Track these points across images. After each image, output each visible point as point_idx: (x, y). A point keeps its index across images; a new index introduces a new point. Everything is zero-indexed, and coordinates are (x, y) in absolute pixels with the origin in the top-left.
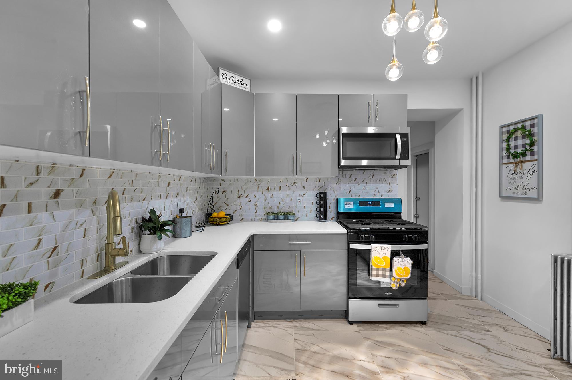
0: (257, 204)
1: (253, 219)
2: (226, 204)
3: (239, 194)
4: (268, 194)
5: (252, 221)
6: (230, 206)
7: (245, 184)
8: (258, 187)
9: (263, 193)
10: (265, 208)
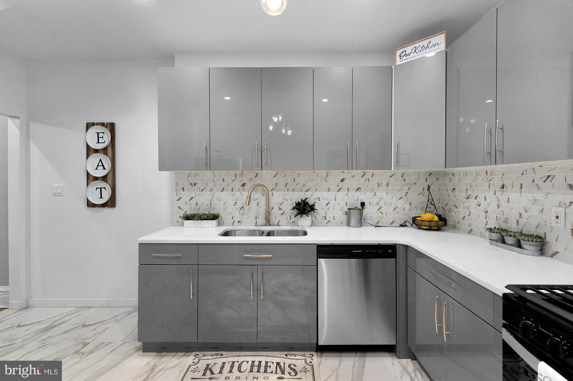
0: (487, 212)
1: (483, 235)
2: (456, 206)
3: (468, 194)
4: (501, 196)
5: (481, 236)
6: (459, 209)
7: (474, 180)
8: (489, 184)
9: (495, 195)
10: (498, 219)
